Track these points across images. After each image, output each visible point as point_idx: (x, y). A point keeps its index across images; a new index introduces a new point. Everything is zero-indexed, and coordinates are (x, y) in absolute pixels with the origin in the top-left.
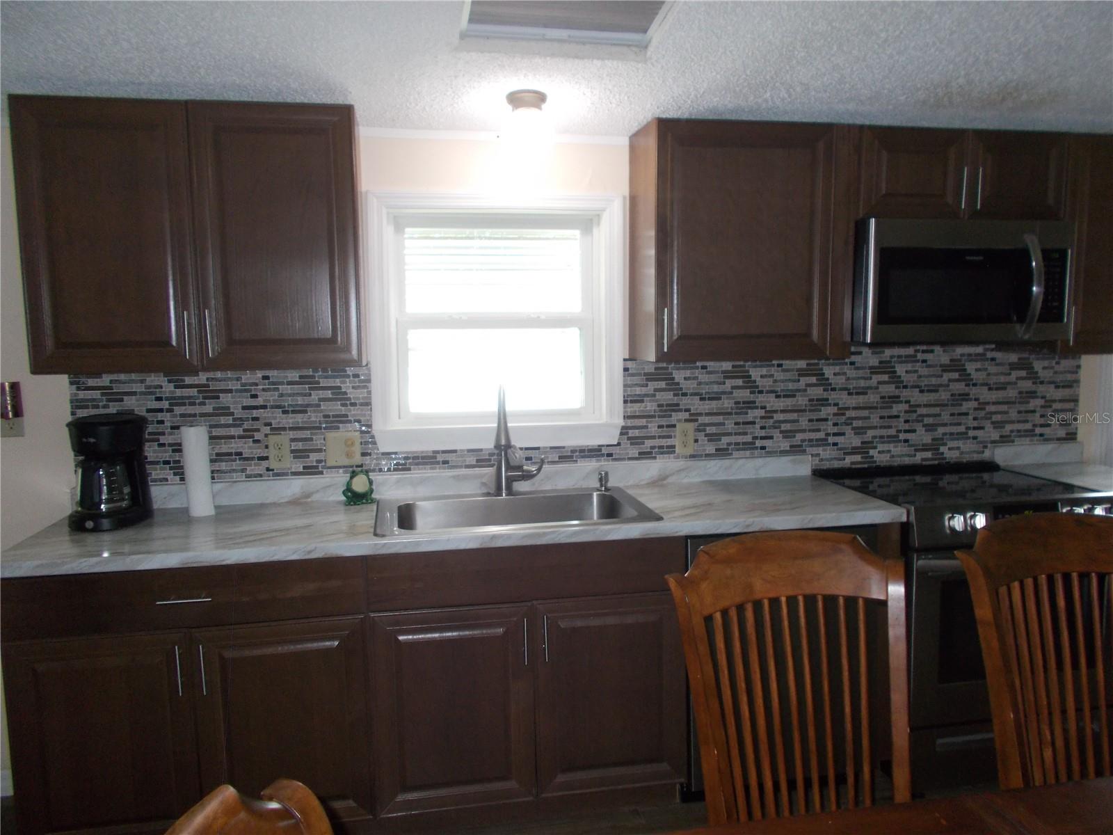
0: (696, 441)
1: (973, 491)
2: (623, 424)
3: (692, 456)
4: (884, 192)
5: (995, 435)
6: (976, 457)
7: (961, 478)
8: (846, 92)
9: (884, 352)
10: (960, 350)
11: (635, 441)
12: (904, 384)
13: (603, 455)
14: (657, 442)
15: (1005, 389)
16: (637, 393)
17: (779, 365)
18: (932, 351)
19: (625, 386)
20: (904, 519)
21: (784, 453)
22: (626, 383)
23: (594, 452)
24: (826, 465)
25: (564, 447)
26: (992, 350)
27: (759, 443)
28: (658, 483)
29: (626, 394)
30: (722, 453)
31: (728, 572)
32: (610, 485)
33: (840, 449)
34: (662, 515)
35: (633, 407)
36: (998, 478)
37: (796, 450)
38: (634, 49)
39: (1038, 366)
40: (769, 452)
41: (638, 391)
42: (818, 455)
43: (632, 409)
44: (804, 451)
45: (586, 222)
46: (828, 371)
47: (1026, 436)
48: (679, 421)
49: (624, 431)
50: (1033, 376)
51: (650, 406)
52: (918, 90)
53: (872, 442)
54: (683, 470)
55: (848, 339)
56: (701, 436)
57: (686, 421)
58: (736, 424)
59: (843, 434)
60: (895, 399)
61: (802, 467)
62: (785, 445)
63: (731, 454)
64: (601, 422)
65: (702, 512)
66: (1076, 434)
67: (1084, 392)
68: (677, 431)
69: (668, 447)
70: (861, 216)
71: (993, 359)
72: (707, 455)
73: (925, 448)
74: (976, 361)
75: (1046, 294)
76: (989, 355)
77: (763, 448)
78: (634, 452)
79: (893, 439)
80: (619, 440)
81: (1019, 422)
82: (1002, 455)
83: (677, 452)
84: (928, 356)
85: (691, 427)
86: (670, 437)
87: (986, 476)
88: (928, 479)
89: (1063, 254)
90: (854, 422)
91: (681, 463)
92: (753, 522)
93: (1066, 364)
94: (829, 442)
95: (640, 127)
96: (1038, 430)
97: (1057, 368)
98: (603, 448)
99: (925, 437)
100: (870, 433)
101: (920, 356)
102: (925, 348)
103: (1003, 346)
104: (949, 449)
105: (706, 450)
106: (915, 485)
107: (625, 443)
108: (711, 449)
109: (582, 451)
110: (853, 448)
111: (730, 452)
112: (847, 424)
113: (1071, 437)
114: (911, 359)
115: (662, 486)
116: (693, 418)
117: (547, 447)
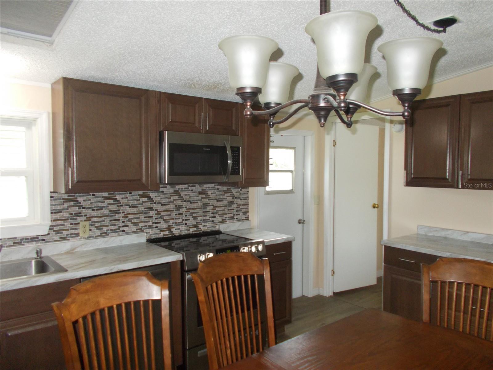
0: (90, 230)
1: (213, 243)
2: (51, 224)
3: (89, 237)
4: (171, 120)
5: (220, 220)
6: (213, 229)
7: (208, 238)
8: (152, 77)
9: (175, 187)
10: (205, 186)
11: (57, 232)
12: (184, 200)
13: (39, 240)
14: (70, 232)
15: (223, 201)
16: (58, 208)
17: (130, 193)
18: (195, 186)
19: (51, 205)
20: (182, 259)
21: (133, 233)
22: (51, 204)
23: (35, 239)
24: (153, 237)
25: (16, 238)
26: (217, 185)
27: (122, 229)
28: (70, 252)
29: (52, 209)
30: (104, 235)
31: (87, 297)
32: (43, 255)
33: (159, 229)
34: (68, 269)
35: (56, 216)
36: (222, 237)
37: (139, 231)
38: (47, 44)
39: (234, 191)
40: (127, 233)
41: (59, 207)
42: (149, 232)
43: (55, 216)
44: (143, 231)
45: (29, 123)
46: (152, 195)
47: (231, 219)
48: (81, 221)
49: (51, 228)
50: (233, 196)
51: (65, 215)
52: (181, 80)
53: (172, 225)
54: (83, 244)
55: (158, 181)
56: (93, 228)
57: (85, 220)
58: (111, 221)
59: (160, 223)
60: (181, 207)
61: (142, 239)
62: (134, 229)
63: (109, 235)
64: (38, 223)
65: (88, 265)
66: (248, 217)
67: (250, 201)
68: (81, 226)
69: (75, 234)
70: (162, 129)
71: (218, 189)
72: (96, 236)
73: (194, 226)
74: (212, 190)
75: (233, 164)
76: (217, 187)
77: (124, 231)
78: (57, 237)
79: (181, 224)
80: (48, 232)
81: (228, 214)
82: (223, 228)
83: (80, 236)
84: (192, 188)
85: (87, 223)
86: (76, 229)
87: (217, 236)
88: (195, 239)
89: (239, 148)
90: (164, 217)
91: (83, 241)
92: (114, 267)
93: (244, 190)
94: (154, 226)
95: (56, 80)
96: (235, 217)
97: (241, 192)
98: (39, 237)
99: (193, 222)
100: (171, 221)
101: (190, 188)
102: (192, 185)
103: (221, 184)
104: (203, 226)
105: (95, 234)
106: (190, 242)
107: (52, 233)
108: (98, 233)
109: (27, 239)
110: (164, 228)
111: (108, 234)
112: (161, 218)
113: (247, 219)
114: (186, 189)
115: (73, 253)
116: (89, 219)
117: (5, 239)
